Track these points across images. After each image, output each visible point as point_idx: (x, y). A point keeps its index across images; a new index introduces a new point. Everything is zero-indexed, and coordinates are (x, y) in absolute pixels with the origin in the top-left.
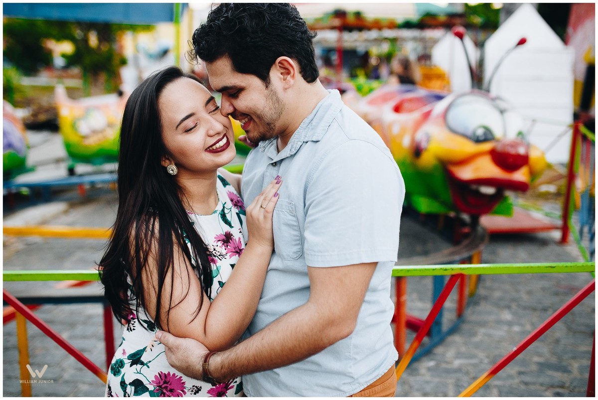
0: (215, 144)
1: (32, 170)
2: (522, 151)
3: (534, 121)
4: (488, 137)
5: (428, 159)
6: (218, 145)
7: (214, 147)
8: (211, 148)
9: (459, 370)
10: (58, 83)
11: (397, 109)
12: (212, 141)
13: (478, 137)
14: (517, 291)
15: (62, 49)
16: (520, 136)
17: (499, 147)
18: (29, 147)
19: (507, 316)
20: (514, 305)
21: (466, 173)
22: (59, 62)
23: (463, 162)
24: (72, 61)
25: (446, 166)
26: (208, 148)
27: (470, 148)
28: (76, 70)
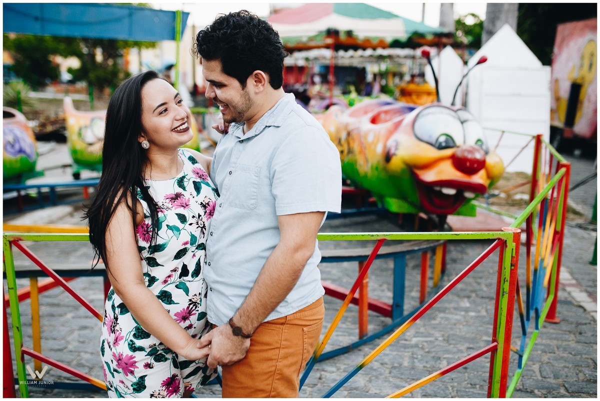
0: (179, 126)
1: (41, 174)
2: (478, 156)
3: (503, 132)
4: (449, 143)
5: (396, 163)
6: (181, 128)
7: (179, 129)
8: (176, 130)
9: (416, 346)
10: (65, 96)
11: (374, 121)
12: (177, 124)
13: (440, 143)
14: (479, 284)
15: (68, 64)
16: (479, 143)
17: (459, 154)
18: (38, 155)
19: (466, 304)
20: (473, 295)
21: (429, 176)
22: (66, 76)
23: (427, 166)
24: (78, 75)
25: (412, 169)
26: (174, 129)
27: (434, 153)
28: (81, 85)
